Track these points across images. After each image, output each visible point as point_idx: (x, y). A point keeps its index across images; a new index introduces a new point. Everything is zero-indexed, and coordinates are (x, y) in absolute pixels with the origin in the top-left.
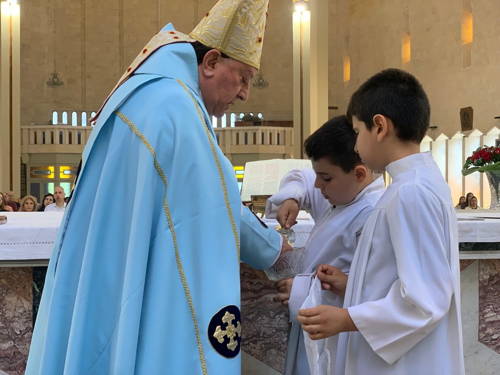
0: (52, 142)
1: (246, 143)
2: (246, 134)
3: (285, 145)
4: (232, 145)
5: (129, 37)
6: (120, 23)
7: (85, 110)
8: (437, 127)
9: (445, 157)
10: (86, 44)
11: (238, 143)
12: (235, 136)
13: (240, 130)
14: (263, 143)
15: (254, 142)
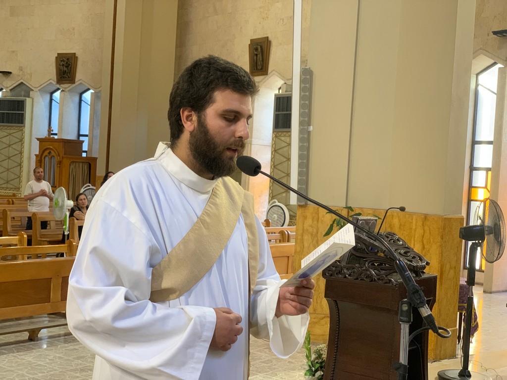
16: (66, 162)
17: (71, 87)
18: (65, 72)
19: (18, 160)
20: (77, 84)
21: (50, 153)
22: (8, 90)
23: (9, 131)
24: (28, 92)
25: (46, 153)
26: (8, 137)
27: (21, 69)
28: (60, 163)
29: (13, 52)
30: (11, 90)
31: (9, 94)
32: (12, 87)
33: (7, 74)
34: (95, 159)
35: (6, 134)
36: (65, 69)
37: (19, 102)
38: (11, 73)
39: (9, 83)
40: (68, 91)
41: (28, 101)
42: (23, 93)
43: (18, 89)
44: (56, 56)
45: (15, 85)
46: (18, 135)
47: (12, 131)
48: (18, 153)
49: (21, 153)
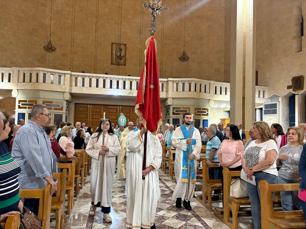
0: (37, 81)
1: (183, 90)
2: (184, 84)
3: (209, 93)
4: (173, 91)
5: (101, 31)
6: (96, 22)
11: (177, 90)
12: (175, 85)
13: (179, 81)
14: (195, 91)
15: (190, 90)
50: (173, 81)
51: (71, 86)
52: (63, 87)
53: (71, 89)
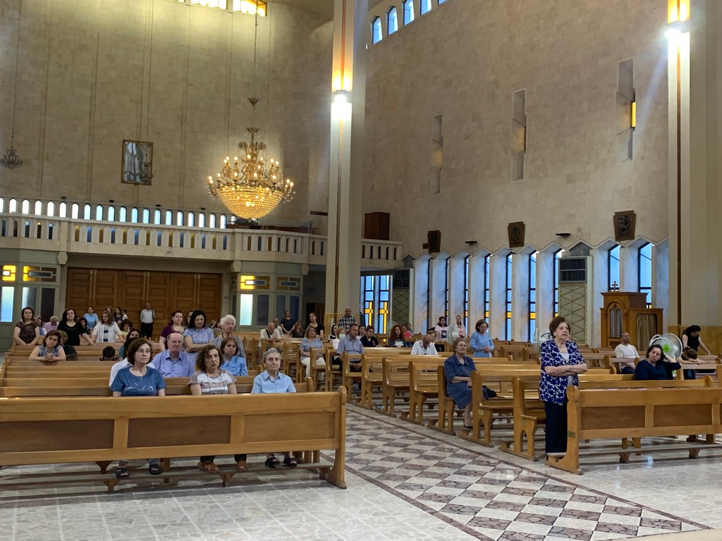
0: (15, 235)
1: (259, 249)
2: (260, 239)
3: (302, 253)
4: (242, 250)
5: (102, 115)
6: (91, 98)
7: (39, 198)
8: (476, 242)
9: (483, 274)
10: (47, 118)
11: (249, 248)
12: (246, 239)
13: (253, 233)
14: (279, 250)
15: (270, 249)
16: (633, 314)
17: (630, 243)
18: (623, 230)
19: (582, 314)
20: (636, 239)
21: (615, 306)
22: (568, 250)
23: (571, 288)
24: (587, 250)
25: (612, 306)
26: (570, 294)
27: (579, 230)
28: (626, 315)
29: (571, 215)
30: (570, 250)
31: (569, 254)
32: (572, 247)
33: (566, 236)
34: (661, 310)
35: (569, 291)
36: (624, 226)
37: (579, 260)
38: (569, 234)
39: (569, 244)
40: (628, 247)
41: (589, 259)
42: (582, 252)
43: (577, 249)
44: (614, 214)
45: (574, 245)
46: (581, 290)
47: (574, 288)
48: (581, 307)
49: (584, 307)
50: (243, 233)
51: (69, 240)
52: (57, 243)
53: (68, 246)
